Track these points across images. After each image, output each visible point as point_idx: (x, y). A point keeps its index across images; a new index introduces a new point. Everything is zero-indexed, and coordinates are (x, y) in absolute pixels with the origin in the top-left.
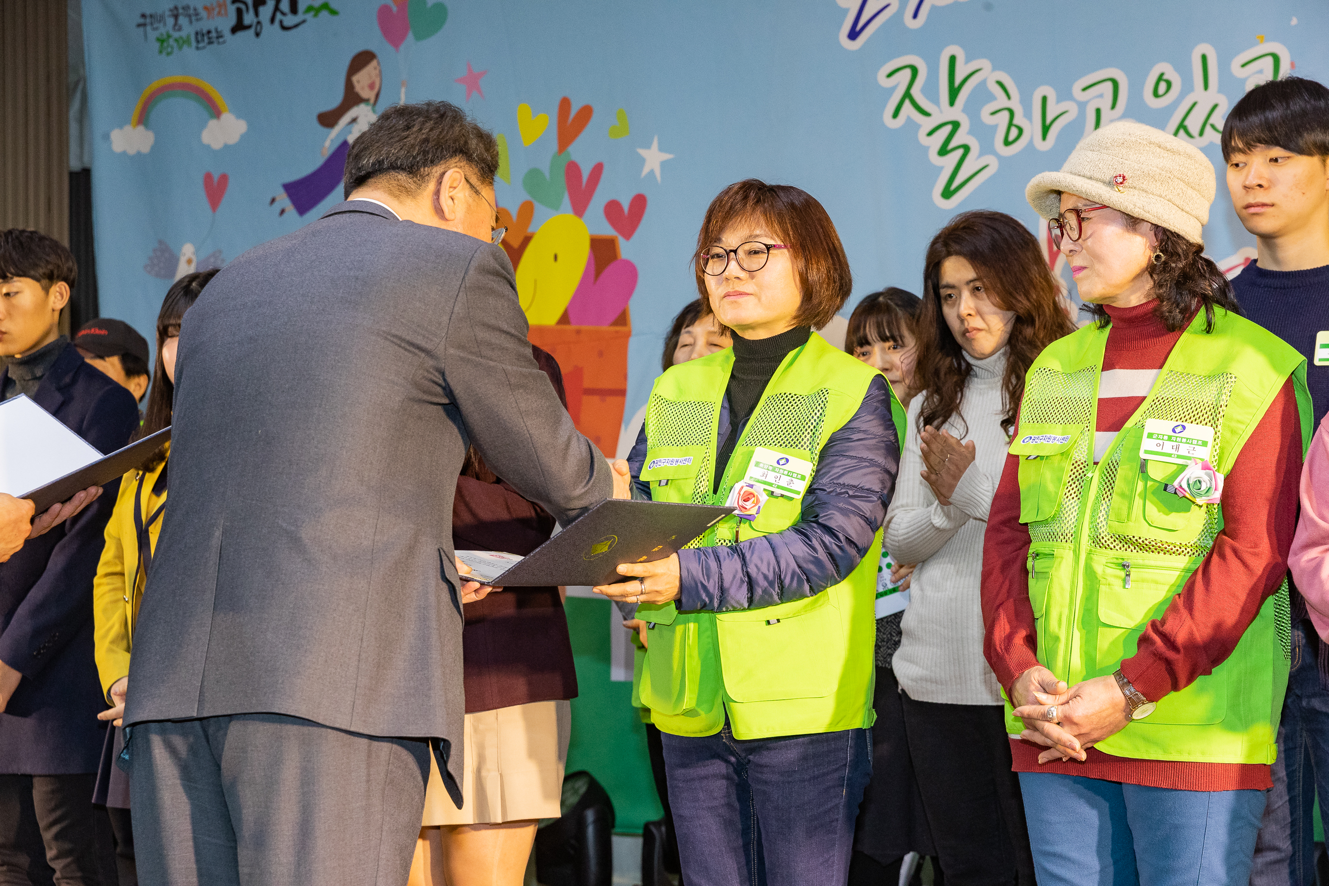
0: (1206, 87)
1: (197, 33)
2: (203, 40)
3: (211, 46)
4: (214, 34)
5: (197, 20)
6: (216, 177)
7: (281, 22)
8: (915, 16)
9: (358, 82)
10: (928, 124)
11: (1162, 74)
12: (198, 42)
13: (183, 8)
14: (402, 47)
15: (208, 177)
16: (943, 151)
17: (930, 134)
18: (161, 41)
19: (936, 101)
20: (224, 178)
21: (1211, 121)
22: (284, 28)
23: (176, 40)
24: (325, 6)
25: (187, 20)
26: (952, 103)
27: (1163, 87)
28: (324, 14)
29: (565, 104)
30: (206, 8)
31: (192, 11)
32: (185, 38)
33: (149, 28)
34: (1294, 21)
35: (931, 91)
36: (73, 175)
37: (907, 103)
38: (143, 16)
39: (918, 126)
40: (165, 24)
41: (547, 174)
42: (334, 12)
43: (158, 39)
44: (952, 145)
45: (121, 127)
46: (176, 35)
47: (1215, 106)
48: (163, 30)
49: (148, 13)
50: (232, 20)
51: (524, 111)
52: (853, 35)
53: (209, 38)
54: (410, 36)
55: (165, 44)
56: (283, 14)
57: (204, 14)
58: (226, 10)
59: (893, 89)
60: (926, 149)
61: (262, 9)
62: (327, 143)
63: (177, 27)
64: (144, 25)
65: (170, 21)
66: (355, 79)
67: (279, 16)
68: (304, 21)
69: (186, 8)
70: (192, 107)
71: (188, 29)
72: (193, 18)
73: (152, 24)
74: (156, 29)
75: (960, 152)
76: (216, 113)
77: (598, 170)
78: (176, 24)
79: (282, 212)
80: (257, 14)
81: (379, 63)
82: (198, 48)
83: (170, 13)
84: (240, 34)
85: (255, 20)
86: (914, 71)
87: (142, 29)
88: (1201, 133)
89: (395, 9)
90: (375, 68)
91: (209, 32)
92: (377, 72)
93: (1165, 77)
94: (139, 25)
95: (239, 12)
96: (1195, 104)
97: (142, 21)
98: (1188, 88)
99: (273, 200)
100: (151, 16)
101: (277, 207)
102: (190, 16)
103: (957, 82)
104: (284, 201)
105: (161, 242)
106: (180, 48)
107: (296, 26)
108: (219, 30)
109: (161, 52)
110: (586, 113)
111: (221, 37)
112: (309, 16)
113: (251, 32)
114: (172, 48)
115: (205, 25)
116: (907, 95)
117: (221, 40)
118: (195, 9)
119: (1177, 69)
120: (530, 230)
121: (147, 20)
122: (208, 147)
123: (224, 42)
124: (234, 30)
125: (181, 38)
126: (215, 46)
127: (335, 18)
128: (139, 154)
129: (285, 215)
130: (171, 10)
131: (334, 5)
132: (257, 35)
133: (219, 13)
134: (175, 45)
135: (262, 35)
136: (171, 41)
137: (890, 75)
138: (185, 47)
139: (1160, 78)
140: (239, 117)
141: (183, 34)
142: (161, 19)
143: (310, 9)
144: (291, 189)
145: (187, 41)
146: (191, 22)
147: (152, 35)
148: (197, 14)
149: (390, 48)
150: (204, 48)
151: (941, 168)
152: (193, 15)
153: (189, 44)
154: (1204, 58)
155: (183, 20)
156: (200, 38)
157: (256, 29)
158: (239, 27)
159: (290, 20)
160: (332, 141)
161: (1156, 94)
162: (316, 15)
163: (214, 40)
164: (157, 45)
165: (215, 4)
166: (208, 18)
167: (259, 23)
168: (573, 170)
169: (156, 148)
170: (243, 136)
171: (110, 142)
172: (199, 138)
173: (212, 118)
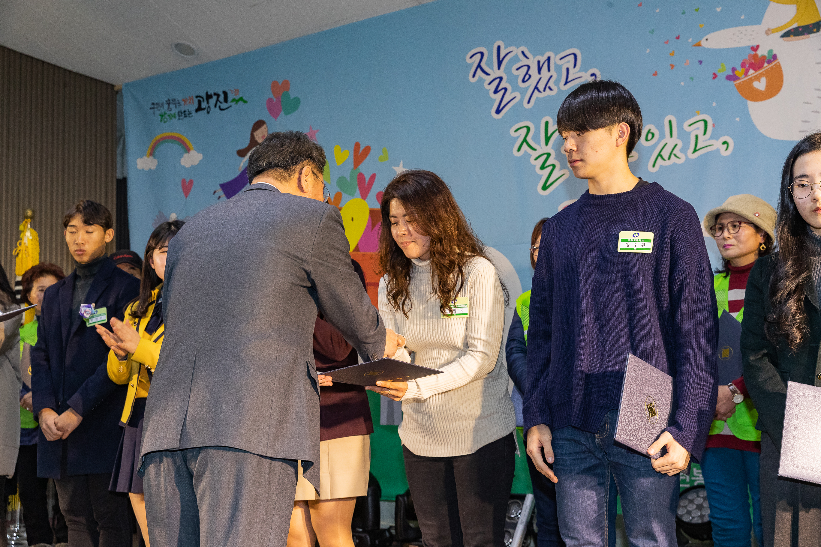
0: (671, 136)
1: (179, 112)
2: (182, 115)
3: (185, 118)
4: (187, 113)
5: (179, 106)
6: (187, 181)
7: (220, 107)
8: (529, 102)
9: (257, 135)
10: (535, 154)
11: (650, 130)
12: (179, 116)
13: (172, 100)
14: (278, 118)
15: (183, 181)
16: (543, 167)
17: (536, 159)
18: (162, 116)
19: (539, 143)
20: (191, 182)
21: (674, 152)
22: (221, 109)
23: (169, 116)
24: (241, 99)
25: (174, 105)
26: (547, 144)
27: (650, 136)
28: (241, 103)
29: (357, 145)
30: (183, 100)
31: (176, 102)
32: (173, 114)
33: (156, 110)
34: (714, 104)
35: (536, 138)
36: (118, 181)
37: (525, 144)
38: (153, 104)
39: (530, 156)
40: (163, 108)
41: (348, 179)
42: (245, 102)
43: (160, 115)
44: (547, 165)
45: (141, 157)
46: (169, 113)
47: (676, 145)
48: (162, 111)
49: (155, 102)
50: (196, 106)
51: (337, 149)
52: (498, 111)
53: (185, 114)
54: (282, 113)
55: (164, 118)
56: (221, 103)
57: (182, 103)
58: (193, 101)
59: (518, 137)
60: (534, 166)
61: (210, 101)
62: (242, 165)
63: (169, 109)
64: (153, 108)
65: (166, 106)
66: (255, 134)
67: (219, 104)
68: (231, 106)
69: (174, 100)
70: (176, 148)
71: (175, 110)
72: (177, 105)
73: (157, 108)
74: (159, 110)
75: (551, 168)
76: (188, 150)
77: (373, 177)
78: (169, 107)
79: (219, 198)
80: (208, 103)
81: (267, 126)
82: (179, 119)
83: (166, 102)
84: (200, 113)
85: (207, 106)
86: (528, 129)
87: (152, 110)
88: (669, 158)
89: (275, 100)
90: (265, 129)
91: (185, 111)
92: (266, 130)
93: (651, 131)
94: (151, 108)
95: (200, 102)
96: (666, 144)
97: (152, 106)
98: (662, 137)
99: (215, 192)
100: (157, 104)
101: (217, 195)
102: (175, 104)
103: (549, 134)
104: (220, 192)
105: (160, 212)
106: (171, 119)
107: (227, 108)
108: (190, 110)
109: (161, 121)
110: (368, 149)
111: (191, 114)
112: (233, 104)
113: (205, 111)
114: (167, 119)
115: (183, 108)
116: (525, 140)
117: (190, 115)
118: (178, 101)
119: (657, 127)
120: (340, 206)
121: (155, 106)
122: (184, 166)
123: (192, 116)
124: (197, 110)
125: (171, 114)
126: (188, 118)
127: (245, 104)
128: (150, 170)
129: (221, 199)
130: (166, 101)
131: (245, 98)
132: (208, 113)
133: (190, 103)
134: (168, 117)
135: (210, 113)
136: (166, 116)
137: (516, 131)
138: (173, 119)
139: (649, 132)
140: (198, 152)
141: (172, 112)
142: (162, 105)
143: (233, 100)
144: (224, 187)
145: (174, 116)
146: (176, 107)
147: (157, 113)
148: (179, 103)
149: (273, 119)
150: (182, 119)
151: (541, 176)
152: (177, 103)
153: (175, 117)
154: (670, 122)
155: (172, 106)
156: (180, 115)
157: (207, 111)
158: (199, 109)
159: (224, 106)
160: (244, 163)
161: (647, 140)
162: (236, 103)
163: (187, 115)
164: (160, 117)
165: (188, 98)
166: (185, 104)
167: (209, 107)
168: (361, 177)
169: (158, 167)
170: (200, 161)
171: (136, 164)
172: (179, 162)
173: (186, 152)
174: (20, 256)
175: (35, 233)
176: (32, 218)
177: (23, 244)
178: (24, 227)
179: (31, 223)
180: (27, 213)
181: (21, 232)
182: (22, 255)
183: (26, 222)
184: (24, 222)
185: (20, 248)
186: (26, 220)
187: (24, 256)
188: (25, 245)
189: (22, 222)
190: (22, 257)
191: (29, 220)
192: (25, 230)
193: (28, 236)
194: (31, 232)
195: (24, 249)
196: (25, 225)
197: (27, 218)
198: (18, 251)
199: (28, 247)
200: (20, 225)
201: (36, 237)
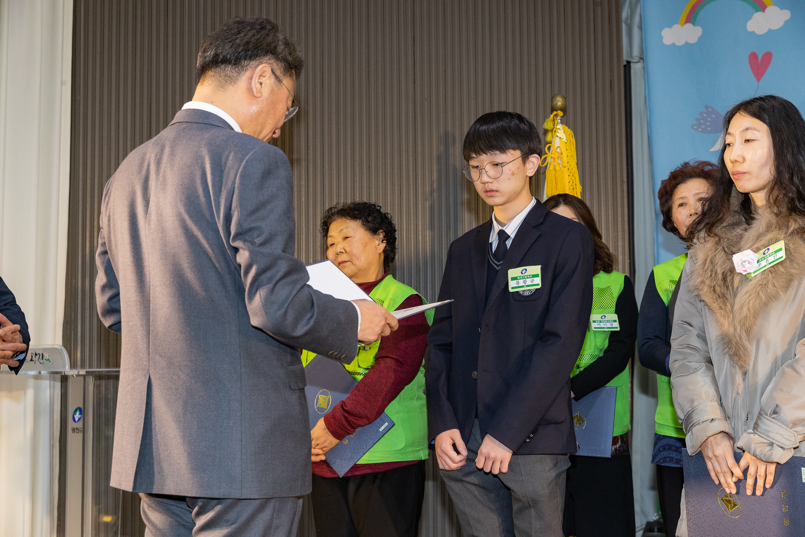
6: (760, 57)
15: (753, 57)
20: (768, 56)
45: (670, 27)
70: (738, 5)
76: (763, 7)
105: (707, 107)
122: (753, 33)
128: (687, 43)
140: (782, 8)
169: (700, 39)
170: (786, 22)
171: (662, 38)
172: (745, 26)
173: (757, 11)
174: (552, 168)
175: (570, 132)
176: (564, 110)
177: (552, 149)
178: (554, 125)
179: (562, 117)
180: (558, 101)
181: (546, 132)
182: (554, 166)
183: (556, 115)
184: (552, 116)
185: (549, 155)
186: (555, 113)
187: (558, 168)
188: (558, 150)
189: (550, 117)
190: (554, 169)
191: (560, 113)
192: (554, 128)
193: (560, 138)
194: (564, 132)
195: (556, 156)
196: (554, 120)
197: (556, 111)
198: (549, 160)
199: (562, 154)
200: (547, 120)
201: (571, 138)
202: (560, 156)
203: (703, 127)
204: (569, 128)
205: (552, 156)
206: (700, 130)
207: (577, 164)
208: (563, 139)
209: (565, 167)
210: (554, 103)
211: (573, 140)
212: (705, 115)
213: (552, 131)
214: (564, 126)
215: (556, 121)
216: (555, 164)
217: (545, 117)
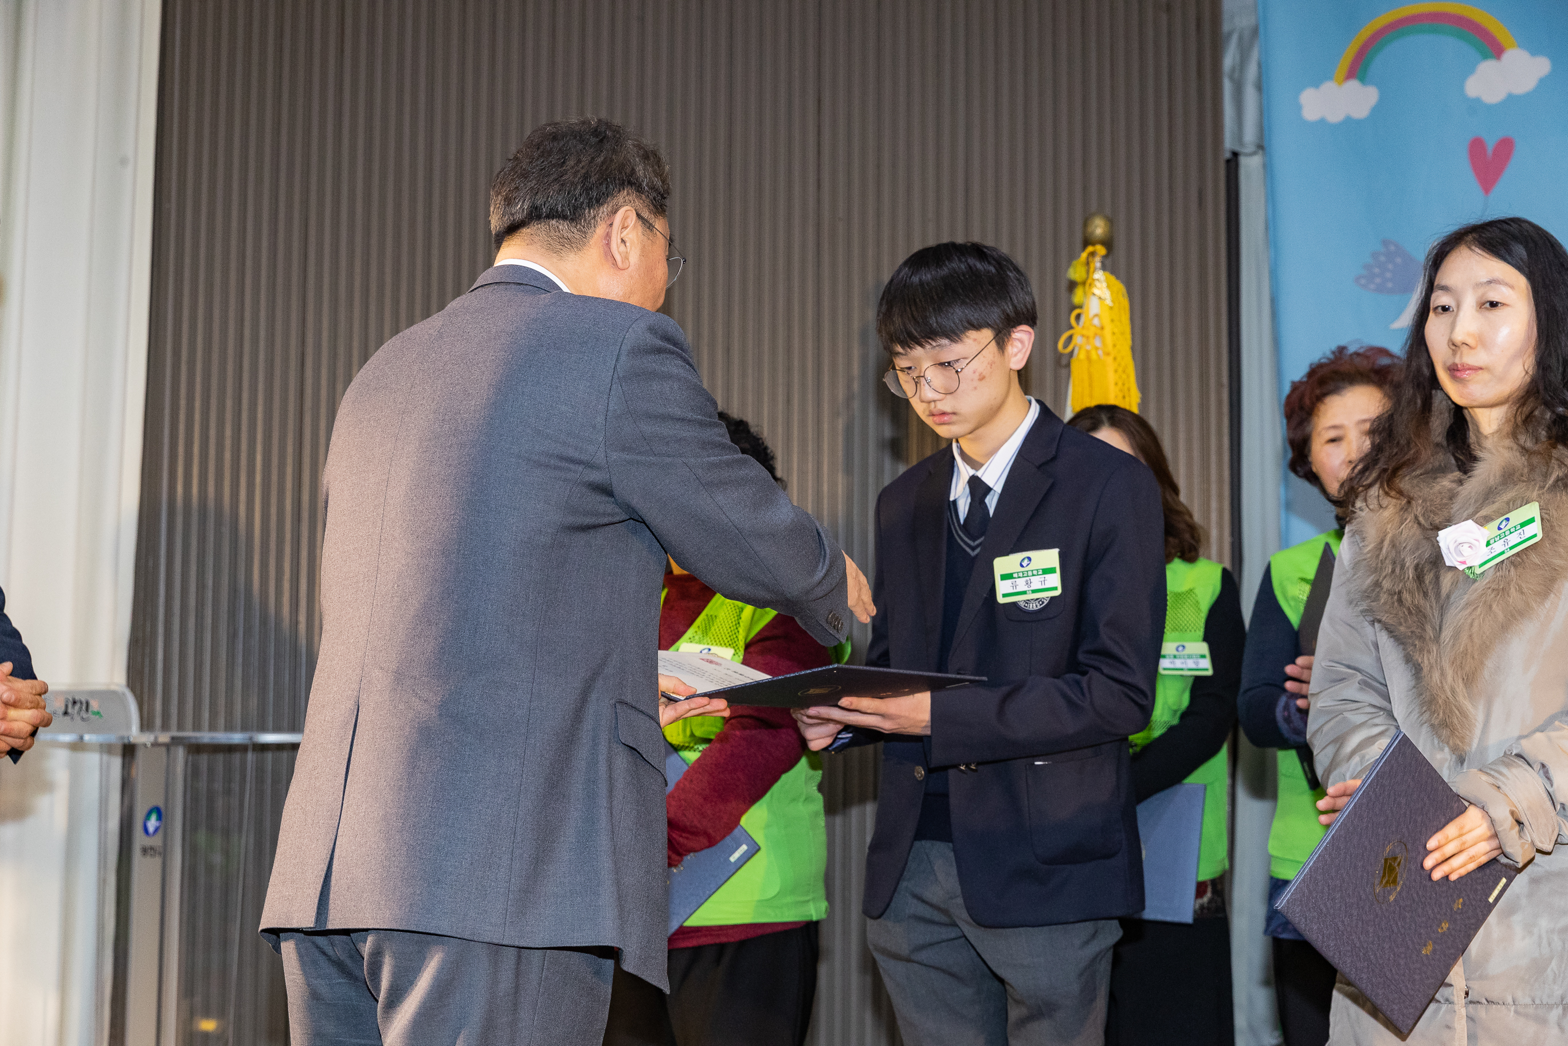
6: (1490, 145)
15: (1476, 146)
20: (1506, 147)
45: (1317, 84)
70: (1448, 46)
76: (1496, 50)
105: (1385, 243)
122: (1478, 100)
128: (1348, 121)
140: (1534, 52)
169: (1376, 110)
170: (1542, 81)
171: (1299, 108)
172: (1461, 89)
173: (1485, 57)
174: (1082, 356)
175: (1119, 286)
176: (1108, 243)
177: (1083, 319)
178: (1088, 272)
179: (1105, 257)
180: (1096, 227)
181: (1072, 285)
182: (1088, 352)
183: (1093, 254)
184: (1084, 255)
185: (1078, 331)
186: (1090, 249)
187: (1094, 356)
188: (1096, 321)
189: (1079, 256)
190: (1088, 358)
191: (1101, 250)
192: (1087, 278)
193: (1100, 298)
194: (1108, 287)
195: (1090, 333)
196: (1088, 264)
197: (1093, 244)
198: (1077, 340)
199: (1102, 328)
200: (1075, 262)
201: (1121, 299)
202: (1099, 332)
203: (1378, 280)
204: (1118, 278)
205: (1085, 332)
206: (1372, 286)
207: (1133, 349)
208: (1105, 300)
209: (1108, 354)
210: (1090, 229)
211: (1125, 303)
212: (1382, 259)
213: (1084, 283)
214: (1108, 274)
215: (1092, 266)
216: (1088, 348)
217: (1072, 257)
